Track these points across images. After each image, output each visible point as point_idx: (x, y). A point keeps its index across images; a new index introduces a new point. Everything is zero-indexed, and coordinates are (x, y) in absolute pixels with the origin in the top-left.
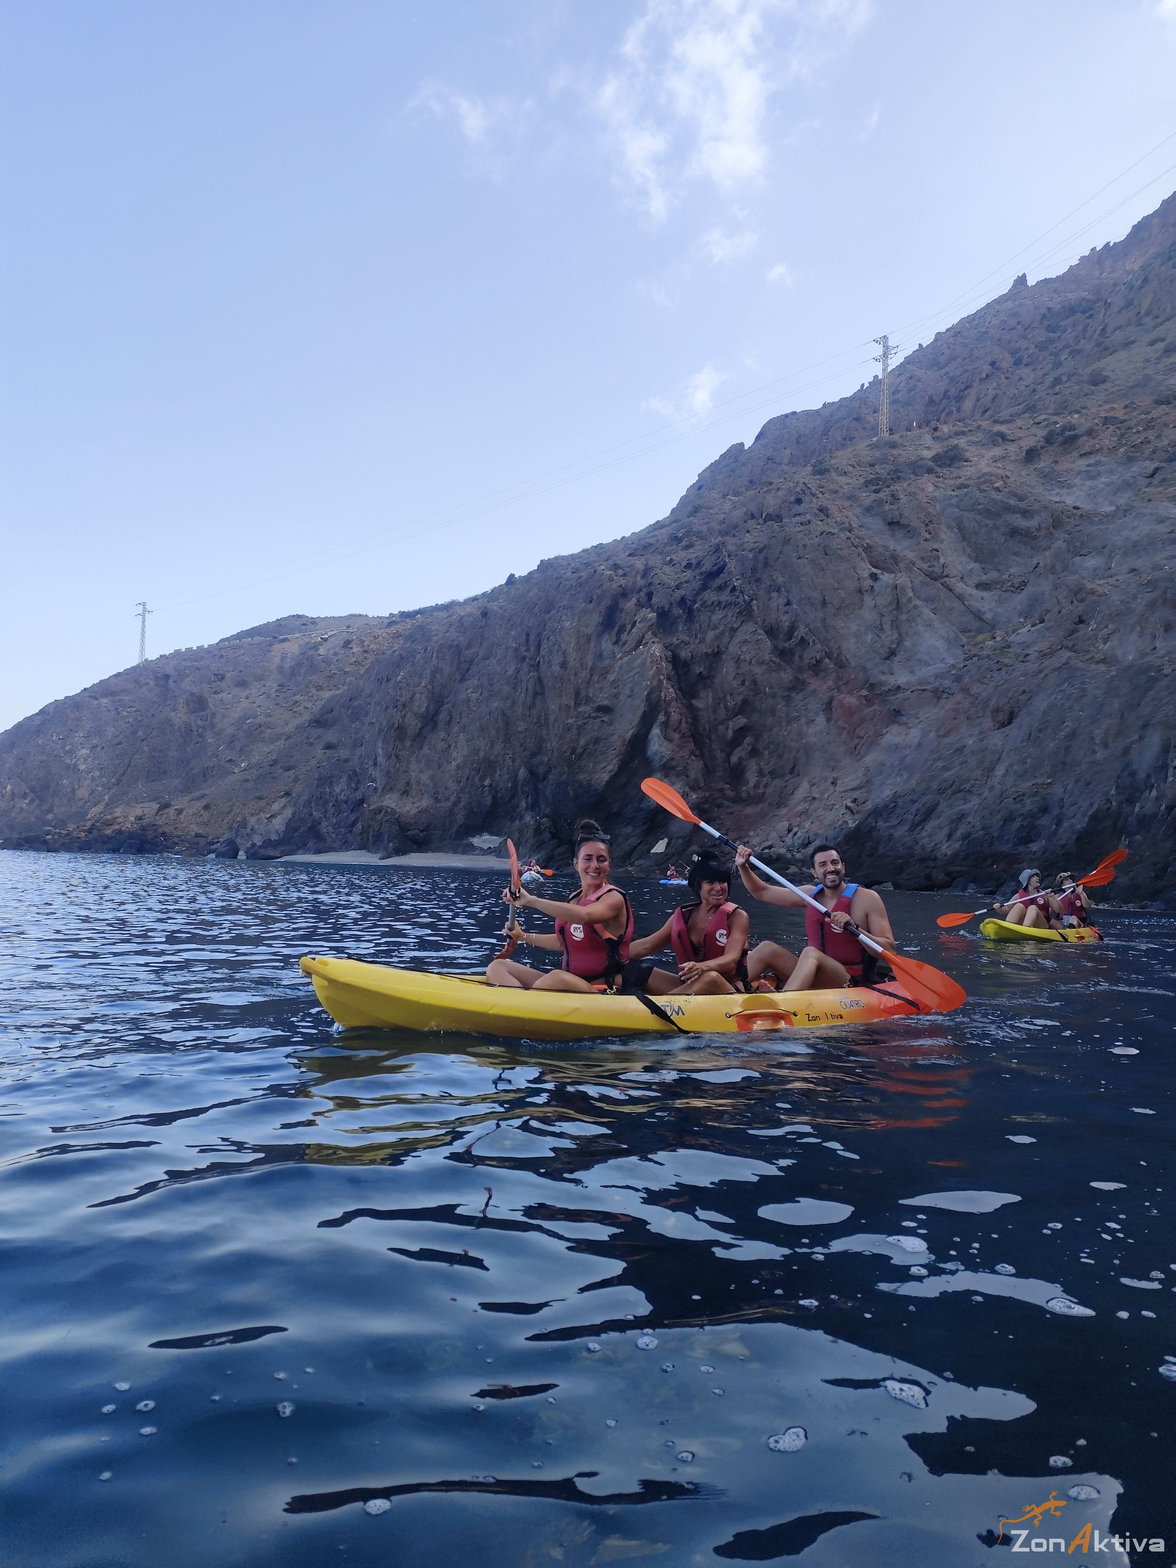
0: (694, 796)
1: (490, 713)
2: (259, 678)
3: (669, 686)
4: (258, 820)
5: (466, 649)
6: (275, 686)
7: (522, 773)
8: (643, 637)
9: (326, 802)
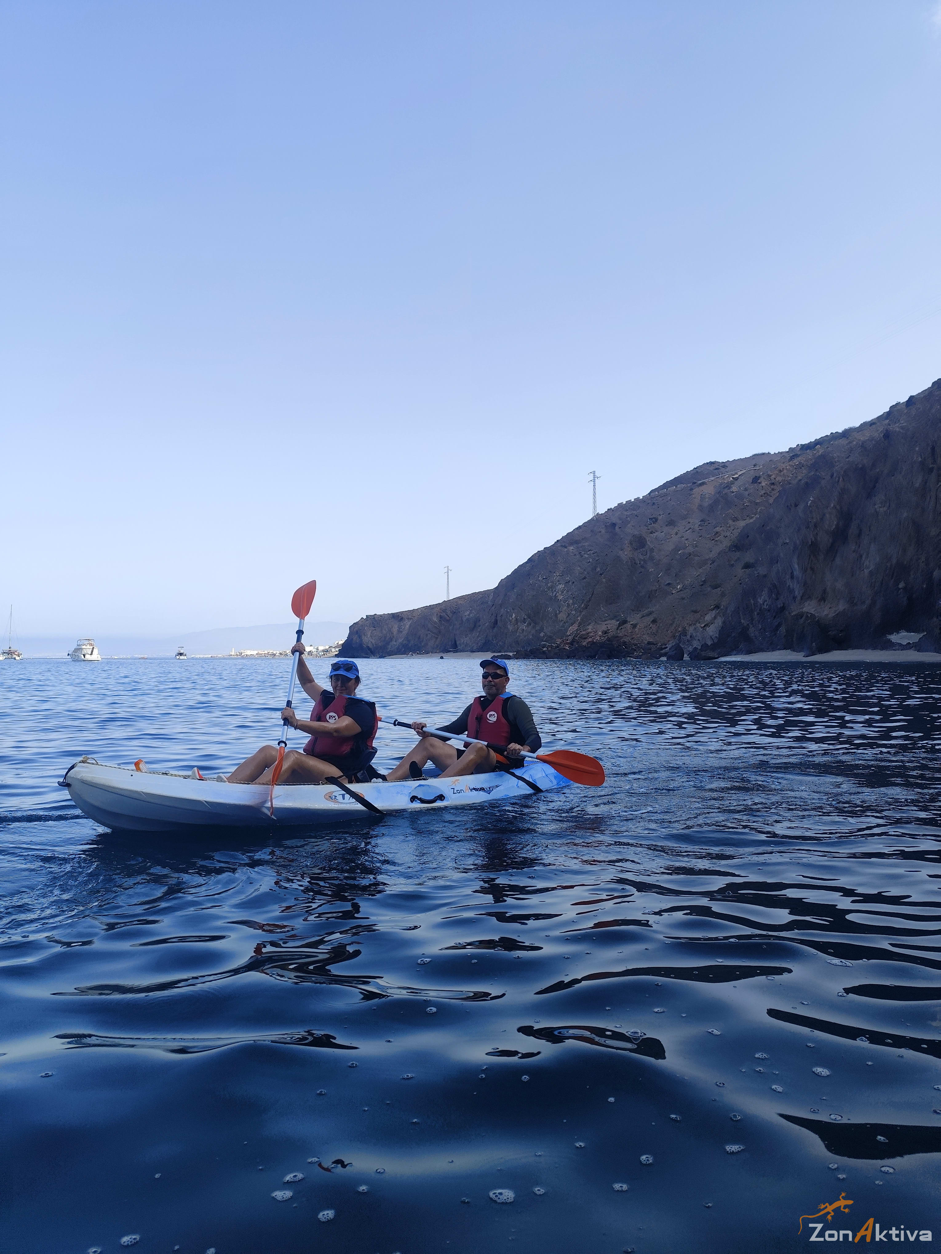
1: (900, 523)
2: (684, 517)
4: (695, 629)
5: (871, 470)
6: (698, 522)
9: (752, 612)
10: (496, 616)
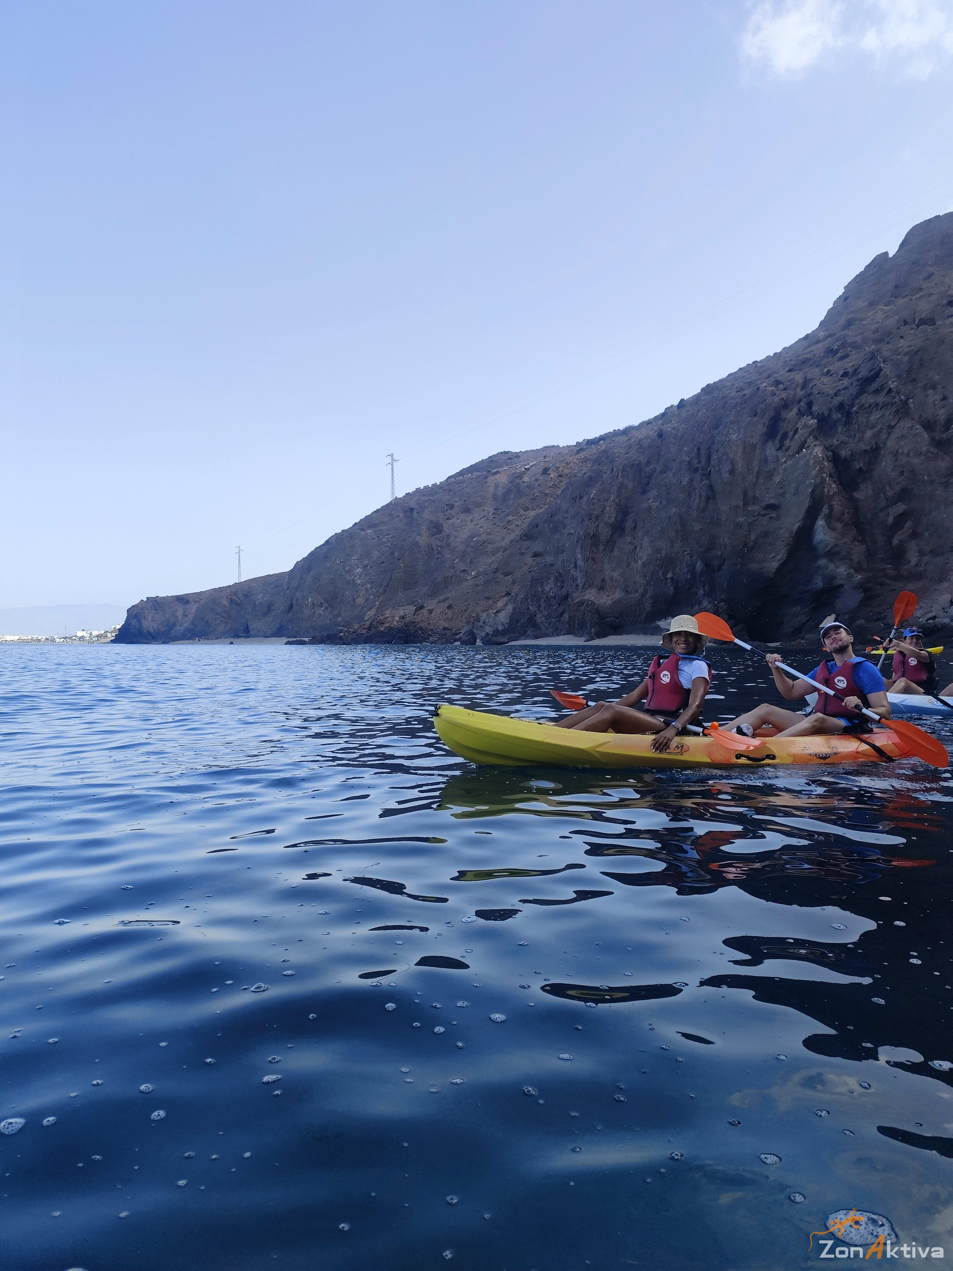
0: (859, 577)
1: (669, 518)
2: (479, 505)
3: (831, 482)
4: (488, 615)
5: (646, 466)
6: (491, 510)
7: (699, 566)
8: (805, 441)
9: (539, 599)
10: (292, 600)
